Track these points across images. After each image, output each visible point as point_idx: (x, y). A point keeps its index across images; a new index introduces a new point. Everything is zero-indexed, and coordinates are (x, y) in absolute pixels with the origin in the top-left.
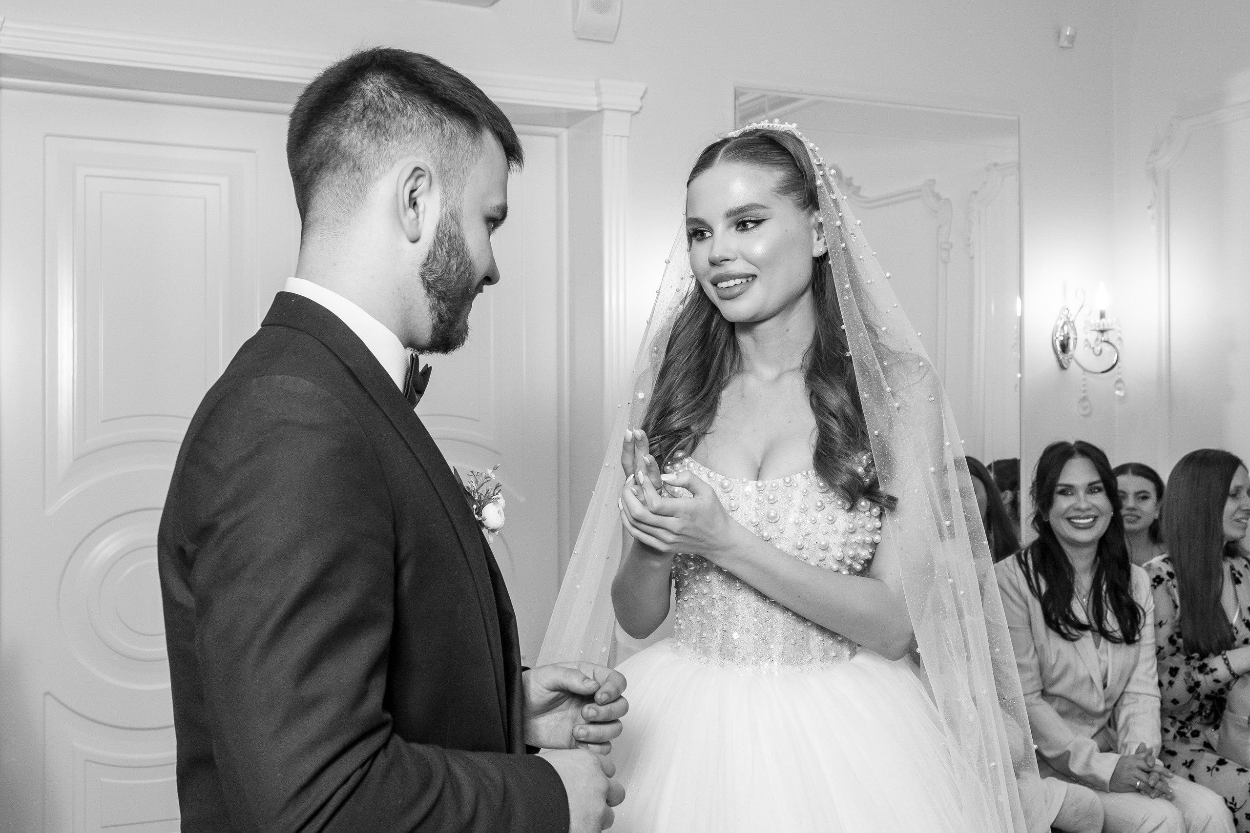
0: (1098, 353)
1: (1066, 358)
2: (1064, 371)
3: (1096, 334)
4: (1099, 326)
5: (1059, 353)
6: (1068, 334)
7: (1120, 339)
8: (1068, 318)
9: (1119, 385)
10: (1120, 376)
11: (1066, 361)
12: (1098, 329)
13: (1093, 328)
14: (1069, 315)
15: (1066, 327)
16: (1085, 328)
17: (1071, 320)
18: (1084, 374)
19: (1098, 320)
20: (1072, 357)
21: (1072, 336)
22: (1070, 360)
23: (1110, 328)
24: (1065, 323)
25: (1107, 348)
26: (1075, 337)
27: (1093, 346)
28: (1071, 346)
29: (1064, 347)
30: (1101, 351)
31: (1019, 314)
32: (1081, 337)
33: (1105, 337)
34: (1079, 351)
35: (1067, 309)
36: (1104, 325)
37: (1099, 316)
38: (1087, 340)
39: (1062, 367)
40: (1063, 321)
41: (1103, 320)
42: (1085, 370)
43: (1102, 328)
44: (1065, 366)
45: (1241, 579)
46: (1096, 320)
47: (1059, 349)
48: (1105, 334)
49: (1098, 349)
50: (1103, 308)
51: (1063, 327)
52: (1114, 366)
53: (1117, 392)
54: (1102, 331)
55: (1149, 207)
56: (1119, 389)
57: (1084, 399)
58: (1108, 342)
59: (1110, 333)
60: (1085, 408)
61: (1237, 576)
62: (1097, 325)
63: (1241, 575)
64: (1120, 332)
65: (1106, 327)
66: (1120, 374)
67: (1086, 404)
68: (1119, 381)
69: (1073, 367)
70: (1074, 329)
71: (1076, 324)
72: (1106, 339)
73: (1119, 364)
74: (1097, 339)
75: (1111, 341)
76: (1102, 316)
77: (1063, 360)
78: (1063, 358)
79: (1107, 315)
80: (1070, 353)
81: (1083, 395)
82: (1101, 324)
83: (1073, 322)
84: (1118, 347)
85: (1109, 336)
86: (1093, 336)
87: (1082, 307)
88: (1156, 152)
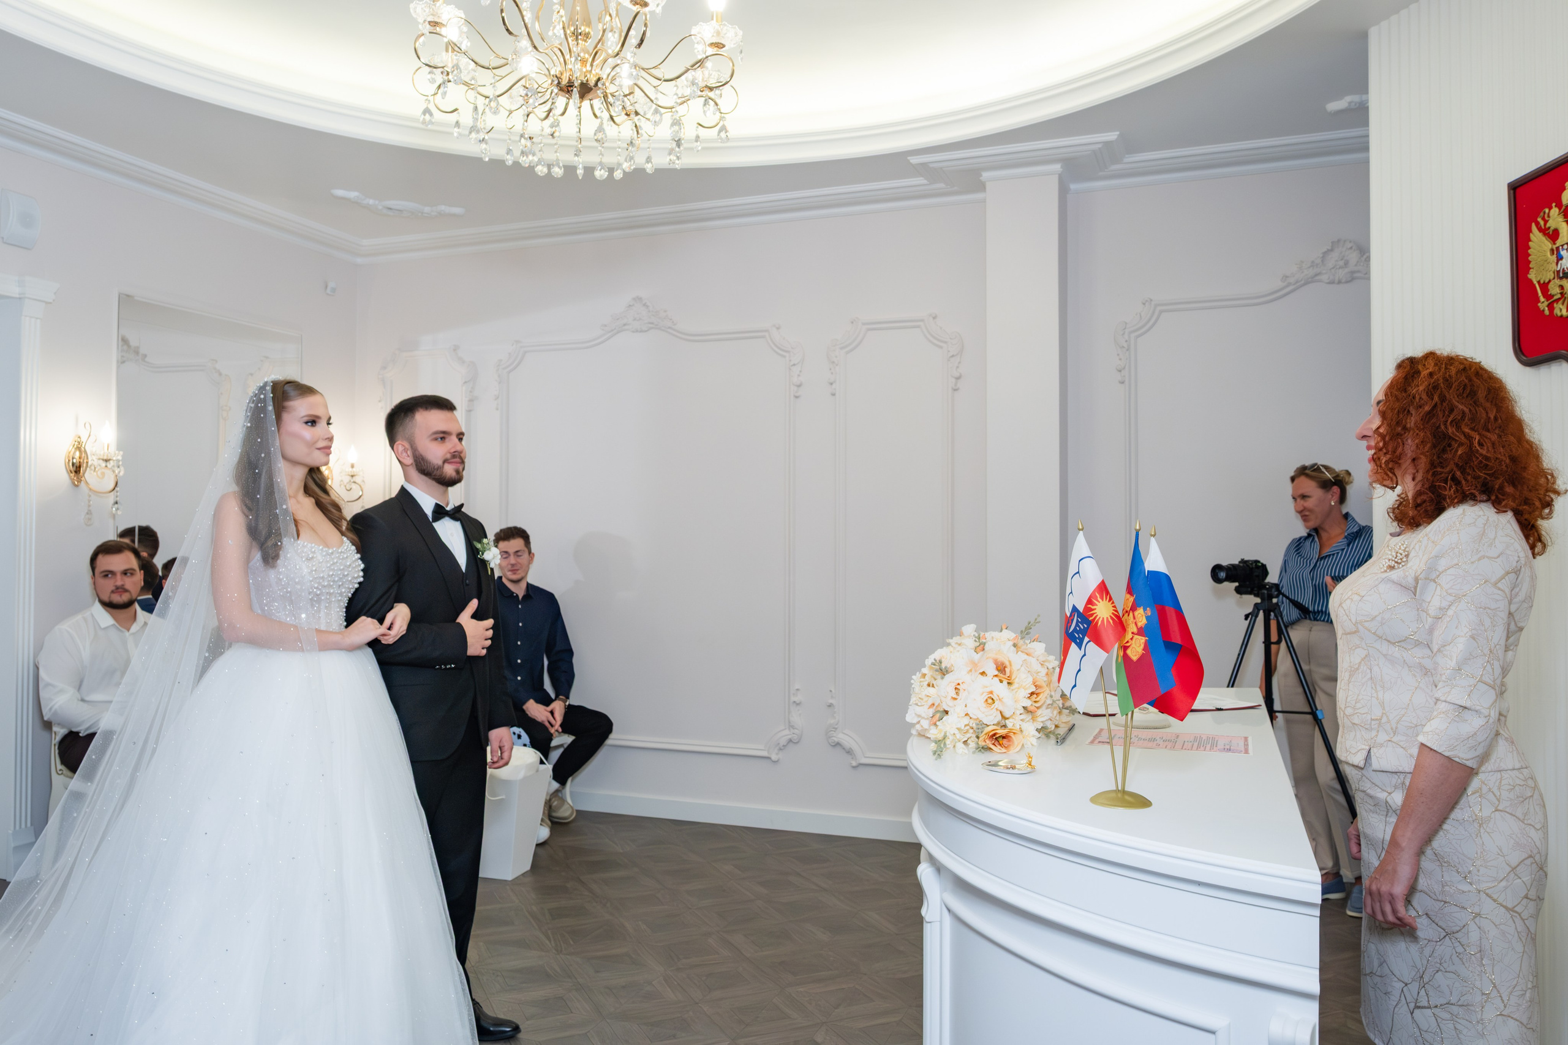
0: (348, 489)
3: (350, 478)
7: (363, 481)
16: (341, 473)
19: (351, 469)
23: (357, 474)
25: (354, 486)
27: (346, 484)
30: (351, 489)
32: (337, 478)
33: (354, 479)
36: (353, 472)
37: (350, 466)
38: (342, 481)
41: (354, 469)
43: (352, 474)
46: (348, 468)
48: (354, 478)
49: (349, 487)
50: (353, 462)
52: (360, 497)
54: (352, 476)
58: (355, 483)
59: (356, 477)
62: (351, 472)
64: (363, 477)
65: (354, 474)
72: (354, 481)
73: (363, 496)
74: (349, 481)
75: (358, 483)
76: (352, 466)
79: (355, 466)
84: (363, 487)
85: (356, 479)
86: (347, 479)
87: (338, 460)
88: (384, 368)
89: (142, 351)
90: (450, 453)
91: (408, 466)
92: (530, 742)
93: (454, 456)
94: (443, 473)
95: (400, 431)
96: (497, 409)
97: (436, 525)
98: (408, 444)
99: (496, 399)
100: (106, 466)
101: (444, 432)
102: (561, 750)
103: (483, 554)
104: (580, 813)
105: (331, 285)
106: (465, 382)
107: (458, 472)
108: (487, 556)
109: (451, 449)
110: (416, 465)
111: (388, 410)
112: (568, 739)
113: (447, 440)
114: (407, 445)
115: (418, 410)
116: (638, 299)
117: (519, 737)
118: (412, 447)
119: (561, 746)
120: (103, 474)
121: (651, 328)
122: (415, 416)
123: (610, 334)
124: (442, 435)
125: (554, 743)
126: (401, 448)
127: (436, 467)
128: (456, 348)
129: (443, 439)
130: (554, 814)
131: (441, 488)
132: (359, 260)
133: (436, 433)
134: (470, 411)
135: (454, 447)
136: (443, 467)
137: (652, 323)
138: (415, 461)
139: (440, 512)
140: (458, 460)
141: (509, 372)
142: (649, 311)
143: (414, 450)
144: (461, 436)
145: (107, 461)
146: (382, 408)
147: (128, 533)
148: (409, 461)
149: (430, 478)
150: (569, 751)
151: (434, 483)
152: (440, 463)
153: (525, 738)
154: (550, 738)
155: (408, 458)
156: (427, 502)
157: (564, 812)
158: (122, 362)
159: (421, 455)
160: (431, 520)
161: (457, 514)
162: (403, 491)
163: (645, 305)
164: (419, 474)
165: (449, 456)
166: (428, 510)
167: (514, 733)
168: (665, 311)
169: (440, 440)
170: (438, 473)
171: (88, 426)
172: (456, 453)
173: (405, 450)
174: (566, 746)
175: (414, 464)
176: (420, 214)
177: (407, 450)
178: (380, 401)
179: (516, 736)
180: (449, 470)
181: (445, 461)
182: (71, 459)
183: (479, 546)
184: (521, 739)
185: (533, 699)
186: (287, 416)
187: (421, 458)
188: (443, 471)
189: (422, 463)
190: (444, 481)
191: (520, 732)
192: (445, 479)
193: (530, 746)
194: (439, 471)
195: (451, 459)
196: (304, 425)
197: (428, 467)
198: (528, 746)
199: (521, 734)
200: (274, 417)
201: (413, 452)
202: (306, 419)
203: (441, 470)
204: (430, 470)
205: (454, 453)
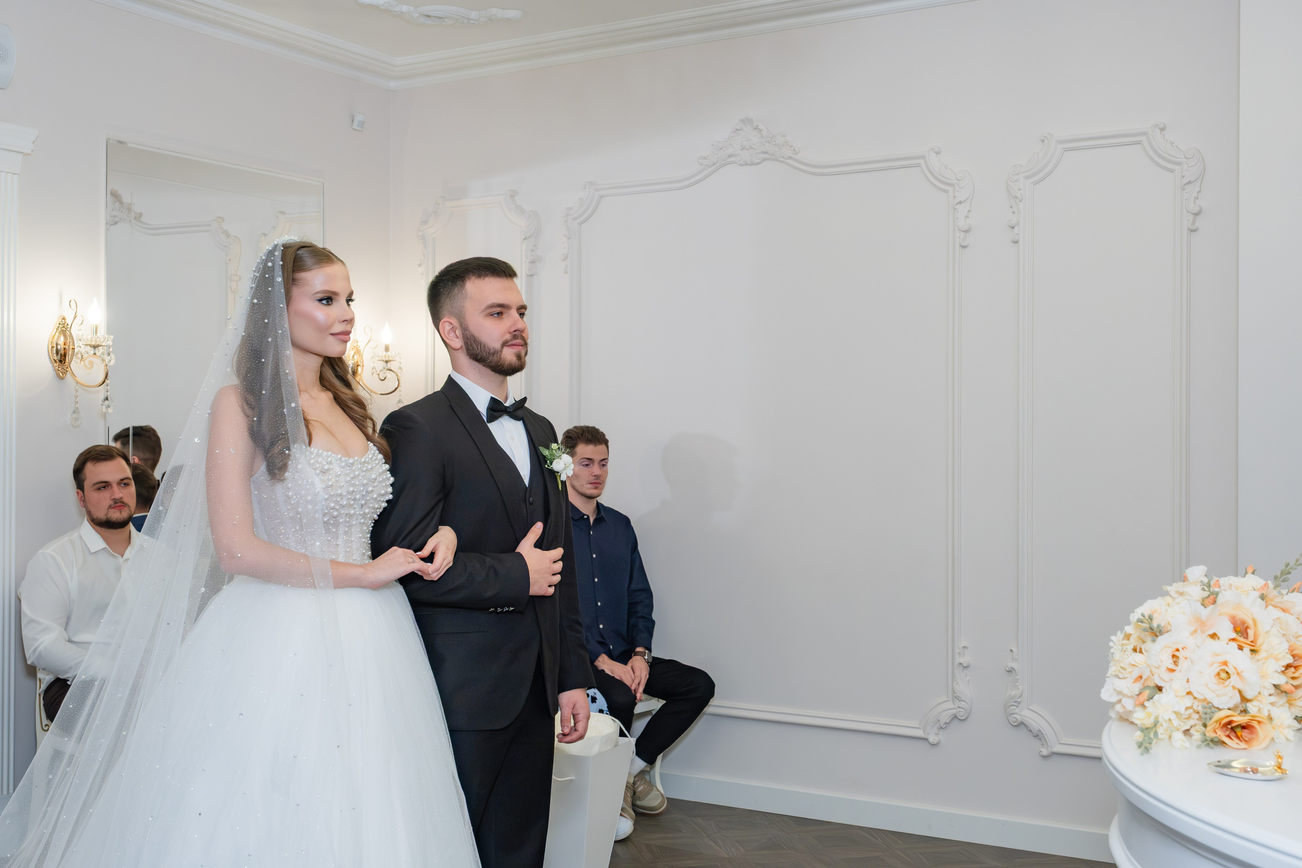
0: (383, 378)
3: (384, 364)
4: (385, 357)
6: (357, 362)
7: (400, 368)
10: (400, 397)
12: (384, 360)
13: (380, 359)
14: (359, 348)
15: (356, 357)
16: (373, 358)
17: (361, 351)
19: (385, 353)
21: (360, 364)
23: (393, 359)
24: (355, 354)
25: (389, 375)
26: (364, 365)
27: (378, 373)
28: (360, 373)
30: (385, 378)
32: (369, 365)
33: (390, 365)
34: (367, 376)
36: (388, 356)
37: (383, 348)
38: (374, 368)
40: (353, 351)
41: (389, 353)
43: (387, 359)
46: (381, 353)
48: (389, 363)
49: (382, 374)
50: (387, 343)
51: (353, 356)
52: (396, 389)
54: (387, 362)
58: (391, 370)
59: (392, 362)
62: (384, 356)
64: (400, 363)
65: (390, 359)
66: (400, 396)
70: (363, 358)
71: (366, 355)
72: (390, 368)
73: (399, 388)
74: (382, 368)
75: (393, 370)
76: (387, 349)
79: (390, 349)
80: (359, 377)
82: (387, 355)
83: (363, 353)
84: (399, 375)
85: (391, 365)
86: (380, 366)
87: (369, 341)
88: (426, 222)
89: (137, 209)
90: (510, 333)
91: (458, 350)
92: (608, 707)
93: (515, 337)
94: (500, 358)
95: (447, 306)
96: (566, 273)
97: (493, 427)
98: (455, 320)
99: (564, 260)
100: (95, 354)
101: (500, 305)
102: (648, 718)
103: (551, 463)
104: (673, 803)
105: (359, 117)
106: (526, 238)
107: (519, 357)
108: (557, 466)
109: (510, 327)
110: (468, 349)
111: (431, 278)
112: (655, 704)
113: (504, 316)
114: (455, 322)
115: (469, 279)
116: (748, 121)
117: (594, 700)
118: (461, 324)
119: (649, 712)
120: (91, 363)
121: (765, 160)
122: (464, 285)
123: (710, 170)
124: (498, 310)
125: (638, 709)
126: (447, 327)
127: (491, 352)
128: (513, 195)
129: (500, 314)
130: (638, 803)
131: (497, 377)
132: (393, 84)
133: (492, 306)
134: (531, 276)
135: (514, 324)
136: (501, 351)
137: (766, 153)
138: (466, 343)
139: (497, 409)
140: (519, 341)
141: (581, 224)
142: (762, 137)
143: (464, 329)
144: (522, 311)
145: (95, 347)
146: (422, 274)
147: (122, 436)
148: (457, 343)
149: (484, 366)
150: (657, 719)
151: (489, 371)
152: (497, 345)
153: (602, 702)
154: (633, 702)
155: (458, 340)
156: (480, 398)
157: (652, 801)
158: (113, 222)
159: (473, 336)
160: (485, 419)
161: (519, 411)
162: (450, 381)
163: (756, 128)
164: (471, 360)
165: (508, 337)
166: (482, 405)
168: (784, 136)
169: (496, 315)
170: (494, 359)
171: (73, 304)
172: (517, 332)
173: (453, 329)
174: (654, 713)
175: (464, 348)
176: (466, 21)
177: (456, 328)
178: (420, 265)
179: (590, 697)
180: (509, 355)
181: (505, 344)
182: (55, 345)
183: (546, 452)
184: (595, 702)
185: (604, 653)
186: (295, 291)
187: (474, 339)
188: (500, 355)
189: (475, 346)
190: (501, 368)
191: (595, 694)
192: (503, 366)
193: (608, 712)
194: (495, 356)
195: (511, 340)
196: (317, 303)
197: (481, 351)
198: (605, 712)
199: (597, 697)
200: (283, 290)
201: (462, 331)
202: (320, 296)
203: (499, 354)
204: (485, 355)
205: (514, 333)
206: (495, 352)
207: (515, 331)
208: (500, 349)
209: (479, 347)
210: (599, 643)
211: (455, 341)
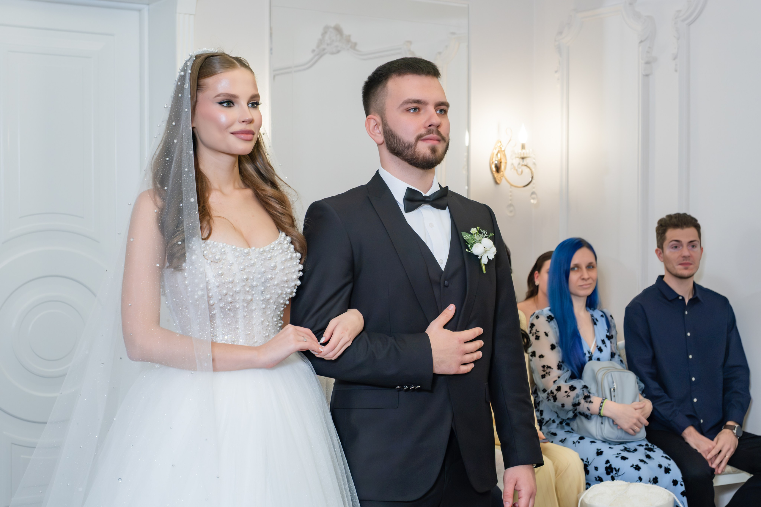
0: (520, 173)
1: (499, 176)
2: (497, 186)
5: (494, 173)
6: (500, 159)
7: (534, 164)
8: (501, 148)
9: (534, 196)
10: (534, 190)
11: (499, 179)
12: (520, 156)
13: (517, 156)
14: (501, 146)
15: (499, 155)
16: (512, 155)
17: (503, 149)
18: (511, 188)
20: (503, 176)
21: (503, 161)
22: (502, 178)
23: (528, 156)
24: (498, 152)
25: (526, 170)
26: (505, 161)
27: (517, 168)
28: (502, 168)
29: (498, 169)
30: (522, 172)
31: (467, 144)
32: (509, 162)
33: (526, 162)
34: (507, 172)
35: (500, 142)
36: (524, 154)
37: (520, 147)
38: (512, 164)
39: (496, 183)
40: (497, 150)
41: (524, 151)
42: (511, 185)
43: (522, 156)
44: (498, 181)
45: (597, 323)
46: (519, 150)
47: (494, 169)
48: (525, 160)
49: (520, 170)
50: (523, 142)
51: (497, 154)
52: (530, 181)
53: (532, 201)
54: (523, 158)
55: (556, 72)
56: (533, 199)
57: (511, 205)
58: (526, 166)
59: (528, 159)
60: (511, 212)
61: (595, 320)
62: (520, 154)
63: (597, 320)
64: (535, 159)
65: (525, 156)
66: (534, 188)
67: (512, 208)
68: (533, 193)
69: (503, 183)
70: (505, 155)
71: (506, 152)
72: (525, 164)
73: (533, 181)
74: (519, 164)
75: (529, 165)
76: (523, 147)
77: (497, 178)
78: (497, 177)
79: (526, 147)
80: (502, 173)
81: (510, 202)
82: (522, 153)
83: (504, 151)
84: (533, 170)
86: (517, 161)
87: (510, 141)
89: (353, 40)
90: (425, 128)
91: (382, 144)
92: (682, 478)
93: (430, 132)
94: (415, 152)
95: (374, 103)
96: (676, 71)
98: (379, 117)
99: (674, 59)
101: (418, 102)
103: (472, 248)
109: (426, 122)
110: (387, 144)
113: (422, 112)
114: (379, 119)
115: (392, 77)
118: (383, 122)
122: (387, 83)
124: (415, 105)
125: (719, 481)
126: (373, 123)
127: (407, 145)
129: (416, 109)
131: (416, 170)
133: (410, 102)
135: (429, 119)
136: (416, 145)
138: (386, 138)
139: (415, 199)
140: (434, 135)
141: (689, 24)
144: (443, 107)
148: (381, 138)
149: (402, 159)
151: (406, 165)
153: (676, 473)
154: (711, 475)
155: (381, 135)
156: (399, 189)
160: (403, 210)
161: (439, 200)
162: (377, 177)
164: (391, 154)
165: (423, 131)
166: (400, 197)
167: (660, 466)
169: (413, 111)
170: (409, 152)
172: (432, 127)
173: (377, 125)
174: (740, 485)
175: (385, 142)
177: (380, 125)
179: (663, 469)
180: (423, 149)
181: (419, 137)
184: (669, 473)
185: (693, 425)
186: (201, 96)
187: (391, 134)
188: (415, 149)
189: (392, 140)
190: (416, 161)
191: (669, 465)
192: (417, 159)
193: (683, 483)
194: (410, 149)
195: (425, 135)
196: (218, 106)
197: (397, 145)
198: (679, 483)
199: (671, 467)
200: (190, 96)
201: (383, 126)
202: (220, 99)
203: (412, 148)
204: (401, 148)
205: (429, 128)
206: (409, 146)
207: (430, 126)
208: (413, 143)
209: (395, 141)
210: (689, 417)
211: (378, 136)
